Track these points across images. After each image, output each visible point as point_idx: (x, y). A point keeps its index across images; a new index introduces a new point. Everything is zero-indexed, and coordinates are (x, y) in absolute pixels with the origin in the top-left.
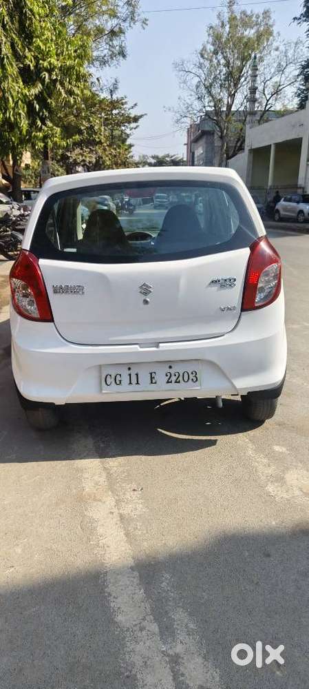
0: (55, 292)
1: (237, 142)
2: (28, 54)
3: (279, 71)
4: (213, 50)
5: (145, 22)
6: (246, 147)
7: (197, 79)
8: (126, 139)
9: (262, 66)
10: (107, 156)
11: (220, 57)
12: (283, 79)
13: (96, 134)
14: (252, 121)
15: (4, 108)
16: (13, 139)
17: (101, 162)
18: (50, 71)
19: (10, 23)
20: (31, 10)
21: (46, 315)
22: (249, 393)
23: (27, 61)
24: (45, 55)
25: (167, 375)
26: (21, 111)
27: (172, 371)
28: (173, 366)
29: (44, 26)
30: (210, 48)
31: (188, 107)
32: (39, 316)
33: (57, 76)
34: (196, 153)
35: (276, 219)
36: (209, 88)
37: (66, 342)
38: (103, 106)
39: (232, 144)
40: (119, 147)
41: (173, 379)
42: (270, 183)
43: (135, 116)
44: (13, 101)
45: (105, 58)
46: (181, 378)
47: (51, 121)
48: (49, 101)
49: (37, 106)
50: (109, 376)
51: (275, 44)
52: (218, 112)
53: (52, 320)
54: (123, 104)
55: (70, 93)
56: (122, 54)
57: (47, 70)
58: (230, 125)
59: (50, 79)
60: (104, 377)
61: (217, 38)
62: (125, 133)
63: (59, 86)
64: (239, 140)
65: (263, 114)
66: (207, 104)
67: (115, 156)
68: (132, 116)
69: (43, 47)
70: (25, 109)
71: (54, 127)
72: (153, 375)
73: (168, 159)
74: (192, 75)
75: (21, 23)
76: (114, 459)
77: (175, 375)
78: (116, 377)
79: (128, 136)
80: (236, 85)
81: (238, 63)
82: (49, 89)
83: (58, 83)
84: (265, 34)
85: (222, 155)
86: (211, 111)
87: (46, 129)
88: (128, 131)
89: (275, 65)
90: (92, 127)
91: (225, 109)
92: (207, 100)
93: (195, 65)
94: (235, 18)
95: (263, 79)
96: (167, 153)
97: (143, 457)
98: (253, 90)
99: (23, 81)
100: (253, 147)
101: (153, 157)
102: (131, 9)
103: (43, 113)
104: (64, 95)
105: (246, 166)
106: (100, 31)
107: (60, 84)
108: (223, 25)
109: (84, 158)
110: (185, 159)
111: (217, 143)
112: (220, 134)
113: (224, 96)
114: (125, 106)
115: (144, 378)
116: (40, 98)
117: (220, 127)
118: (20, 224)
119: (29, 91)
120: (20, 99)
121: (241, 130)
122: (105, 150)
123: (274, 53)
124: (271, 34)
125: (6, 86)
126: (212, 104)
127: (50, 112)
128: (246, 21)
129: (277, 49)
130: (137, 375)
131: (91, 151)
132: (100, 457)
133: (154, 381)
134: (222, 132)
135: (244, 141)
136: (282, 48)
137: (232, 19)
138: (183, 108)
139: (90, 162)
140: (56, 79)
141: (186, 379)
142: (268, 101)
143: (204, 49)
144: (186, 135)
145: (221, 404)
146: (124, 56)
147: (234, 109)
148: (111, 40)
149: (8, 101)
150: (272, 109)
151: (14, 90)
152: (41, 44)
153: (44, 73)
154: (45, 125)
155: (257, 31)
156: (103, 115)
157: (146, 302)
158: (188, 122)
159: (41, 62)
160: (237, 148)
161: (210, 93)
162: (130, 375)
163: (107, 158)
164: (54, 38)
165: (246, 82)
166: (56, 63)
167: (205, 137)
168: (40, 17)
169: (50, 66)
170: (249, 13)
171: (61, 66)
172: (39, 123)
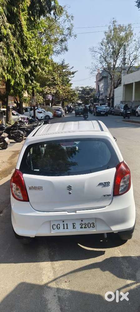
0: (30, 189)
1: (118, 81)
2: (25, 54)
3: (136, 50)
4: (106, 42)
5: (75, 36)
6: (122, 83)
7: (99, 55)
8: (69, 82)
9: (128, 48)
10: (61, 90)
11: (109, 45)
12: (138, 53)
13: (56, 81)
14: (124, 73)
15: (15, 77)
16: (19, 89)
17: (58, 93)
18: (34, 61)
19: (17, 43)
20: (26, 37)
21: (26, 199)
22: (118, 232)
23: (25, 57)
24: (33, 54)
25: (80, 225)
26: (22, 79)
27: (83, 223)
28: (83, 220)
29: (32, 42)
30: (105, 41)
31: (96, 67)
32: (22, 199)
33: (37, 63)
34: (100, 85)
35: (137, 116)
36: (105, 59)
37: (35, 211)
38: (59, 69)
39: (116, 82)
40: (66, 85)
41: (83, 226)
42: (133, 99)
43: (73, 72)
44: (19, 74)
45: (59, 51)
46: (87, 226)
47: (35, 81)
48: (34, 73)
49: (29, 75)
50: (54, 225)
51: (134, 39)
52: (109, 68)
53: (28, 201)
54: (67, 67)
55: (43, 69)
56: (66, 49)
57: (33, 61)
58: (115, 74)
59: (34, 64)
60: (52, 225)
61: (108, 37)
62: (69, 80)
63: (38, 67)
64: (119, 80)
65: (130, 68)
66: (104, 65)
67: (64, 89)
68: (71, 72)
69: (31, 51)
70: (24, 77)
71: (37, 83)
72: (74, 224)
73: (88, 88)
74: (98, 53)
75: (22, 42)
76: (57, 262)
77: (84, 224)
78: (57, 225)
79: (70, 80)
80: (117, 56)
81: (117, 47)
82: (34, 69)
83: (38, 66)
84: (129, 35)
85: (111, 86)
86: (106, 68)
87: (33, 84)
88: (70, 79)
89: (134, 47)
90: (54, 78)
91: (112, 67)
92: (104, 63)
93: (99, 49)
94: (116, 28)
95: (129, 53)
96: (87, 86)
97: (71, 261)
98: (124, 59)
99: (23, 65)
100: (125, 84)
101: (81, 88)
102: (69, 31)
103: (32, 77)
104: (40, 71)
105: (122, 92)
106: (56, 40)
107: (39, 66)
108: (111, 32)
109: (51, 91)
110: (95, 88)
111: (109, 81)
112: (110, 77)
113: (112, 61)
114: (68, 68)
115: (70, 226)
116: (30, 72)
117: (110, 75)
118: (22, 126)
119: (26, 70)
120: (21, 73)
121: (120, 75)
122: (60, 87)
123: (134, 42)
124: (132, 34)
125: (16, 69)
126: (107, 65)
127: (35, 77)
128: (121, 29)
129: (135, 41)
130: (67, 224)
131: (54, 88)
132: (51, 261)
133: (75, 227)
134: (111, 76)
135: (121, 80)
136: (137, 40)
137: (115, 29)
138: (94, 67)
139: (53, 93)
140: (37, 64)
141: (89, 227)
142: (131, 63)
143: (103, 42)
144: (96, 78)
145: (106, 236)
146: (67, 50)
147: (116, 66)
148: (61, 43)
149: (17, 75)
150: (133, 66)
151: (19, 70)
152: (30, 50)
153: (32, 62)
154: (33, 82)
155: (126, 33)
156: (59, 72)
157: (70, 193)
158: (96, 73)
159: (31, 57)
160: (118, 83)
161: (105, 60)
162: (64, 224)
163: (61, 91)
164: (36, 46)
165: (121, 55)
166: (37, 57)
167: (104, 79)
168: (30, 39)
169: (35, 59)
170: (122, 26)
171: (39, 58)
172: (30, 82)
